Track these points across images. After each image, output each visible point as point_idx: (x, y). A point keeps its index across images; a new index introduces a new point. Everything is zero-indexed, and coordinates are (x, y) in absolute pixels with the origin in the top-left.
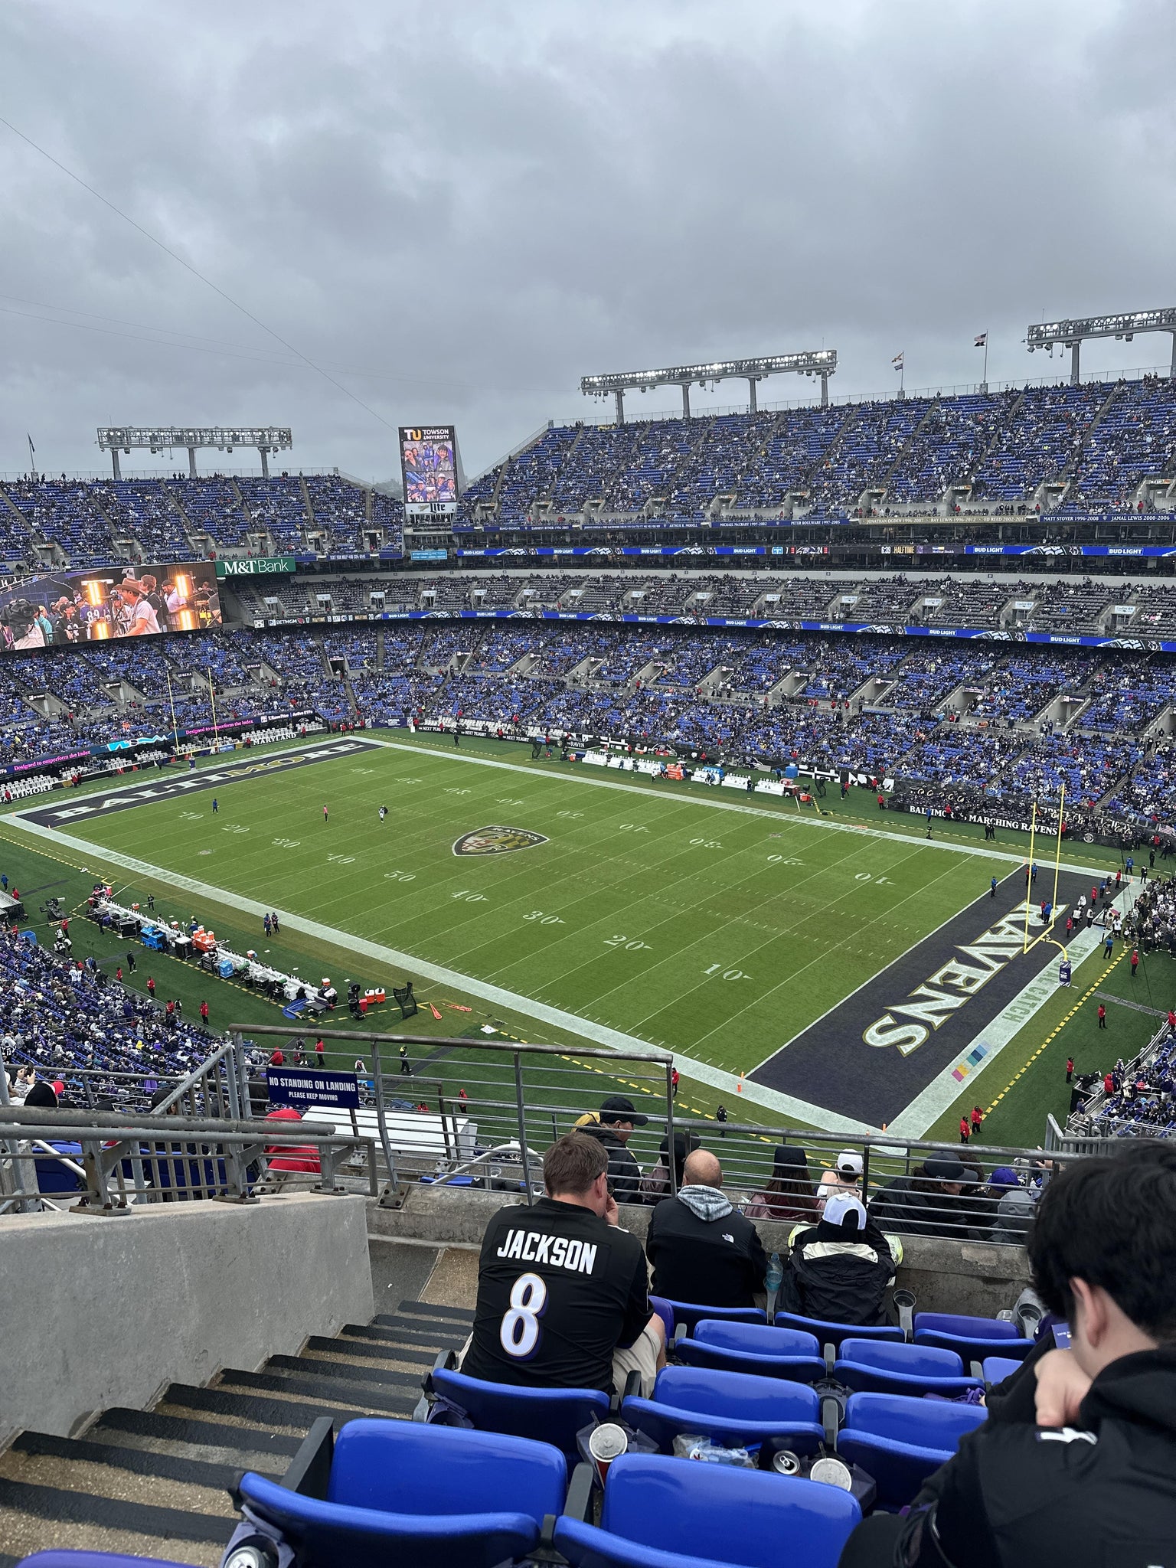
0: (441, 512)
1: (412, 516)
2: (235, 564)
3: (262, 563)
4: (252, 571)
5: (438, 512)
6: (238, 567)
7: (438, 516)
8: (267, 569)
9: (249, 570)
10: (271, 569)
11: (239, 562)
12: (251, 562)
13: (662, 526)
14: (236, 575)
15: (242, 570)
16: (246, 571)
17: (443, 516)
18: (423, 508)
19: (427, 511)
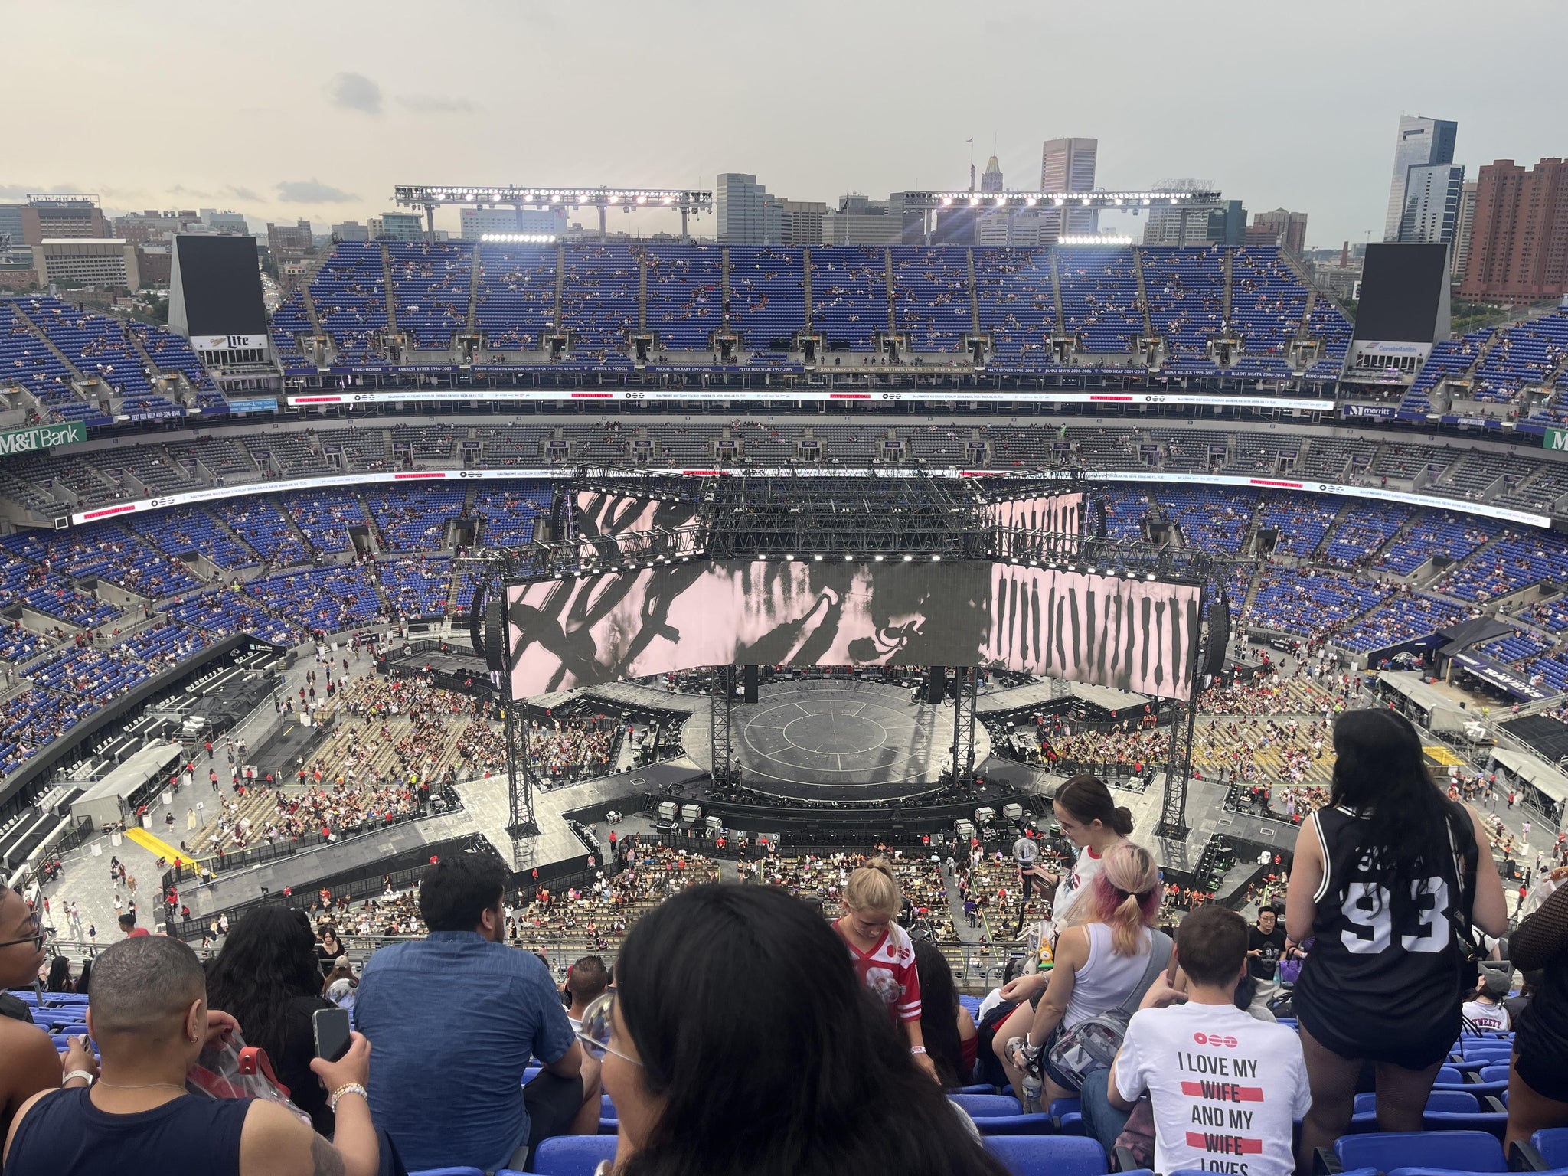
0: (242, 347)
1: (202, 353)
2: (11, 437)
3: (45, 433)
4: (34, 447)
5: (239, 347)
6: (16, 442)
7: (239, 352)
8: (52, 441)
9: (30, 445)
10: (56, 441)
11: (16, 434)
12: (32, 433)
13: (582, 368)
14: (14, 454)
15: (21, 447)
16: (26, 447)
17: (246, 351)
18: (217, 343)
19: (224, 346)
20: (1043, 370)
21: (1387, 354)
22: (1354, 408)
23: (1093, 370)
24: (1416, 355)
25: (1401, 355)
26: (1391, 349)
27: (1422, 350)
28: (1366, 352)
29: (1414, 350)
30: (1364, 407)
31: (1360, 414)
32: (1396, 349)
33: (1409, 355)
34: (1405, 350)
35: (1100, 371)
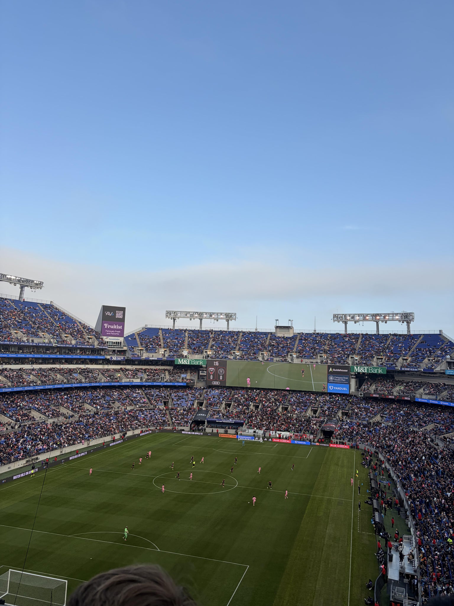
20: (20, 343)
21: (111, 341)
22: (113, 357)
23: (36, 344)
24: (119, 341)
25: (115, 341)
26: (112, 339)
27: (121, 339)
28: (107, 340)
30: (116, 357)
31: (115, 359)
32: (115, 339)
33: (118, 341)
34: (117, 339)
35: (38, 344)
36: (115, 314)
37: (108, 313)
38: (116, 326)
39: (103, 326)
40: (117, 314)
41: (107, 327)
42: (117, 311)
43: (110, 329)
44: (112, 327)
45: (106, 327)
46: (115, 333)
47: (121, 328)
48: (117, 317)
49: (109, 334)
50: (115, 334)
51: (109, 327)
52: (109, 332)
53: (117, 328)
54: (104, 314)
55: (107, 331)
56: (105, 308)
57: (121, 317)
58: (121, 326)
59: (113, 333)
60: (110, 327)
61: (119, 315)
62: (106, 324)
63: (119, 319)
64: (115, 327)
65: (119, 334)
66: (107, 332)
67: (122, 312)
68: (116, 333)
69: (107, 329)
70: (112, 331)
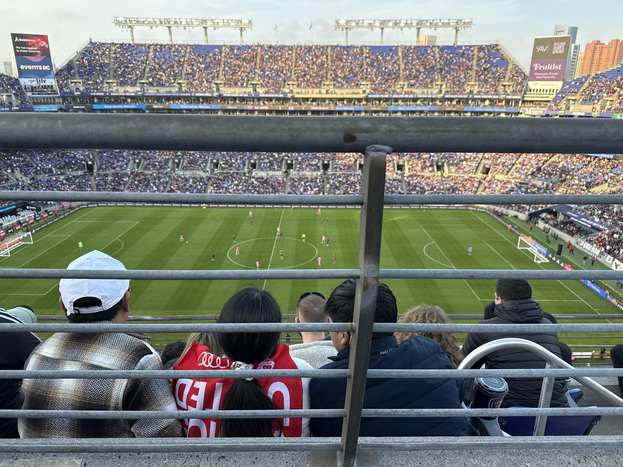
1: (25, 85)
5: (42, 84)
17: (45, 86)
18: (32, 82)
19: (35, 84)
21: (542, 87)
22: (527, 111)
23: (414, 96)
24: (555, 88)
25: (548, 88)
26: (544, 85)
27: (558, 85)
28: (534, 87)
29: (554, 85)
30: (532, 110)
31: (530, 113)
32: (547, 85)
33: (553, 87)
34: (551, 85)
36: (552, 47)
37: (541, 49)
38: (551, 66)
39: (532, 68)
40: (555, 48)
41: (538, 68)
42: (555, 44)
43: (542, 71)
44: (545, 68)
45: (536, 69)
46: (549, 75)
47: (560, 68)
48: (554, 52)
49: (540, 77)
50: (549, 77)
51: (540, 69)
52: (539, 76)
53: (553, 68)
54: (535, 50)
55: (538, 74)
56: (538, 42)
57: (561, 52)
58: (560, 66)
59: (546, 76)
60: (542, 68)
61: (558, 49)
62: (536, 65)
63: (558, 56)
64: (549, 67)
65: (555, 77)
66: (536, 76)
67: (564, 43)
68: (551, 75)
69: (538, 71)
70: (545, 74)
